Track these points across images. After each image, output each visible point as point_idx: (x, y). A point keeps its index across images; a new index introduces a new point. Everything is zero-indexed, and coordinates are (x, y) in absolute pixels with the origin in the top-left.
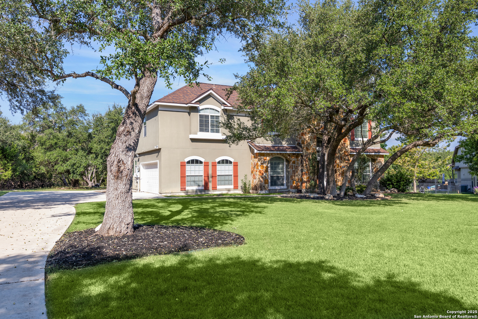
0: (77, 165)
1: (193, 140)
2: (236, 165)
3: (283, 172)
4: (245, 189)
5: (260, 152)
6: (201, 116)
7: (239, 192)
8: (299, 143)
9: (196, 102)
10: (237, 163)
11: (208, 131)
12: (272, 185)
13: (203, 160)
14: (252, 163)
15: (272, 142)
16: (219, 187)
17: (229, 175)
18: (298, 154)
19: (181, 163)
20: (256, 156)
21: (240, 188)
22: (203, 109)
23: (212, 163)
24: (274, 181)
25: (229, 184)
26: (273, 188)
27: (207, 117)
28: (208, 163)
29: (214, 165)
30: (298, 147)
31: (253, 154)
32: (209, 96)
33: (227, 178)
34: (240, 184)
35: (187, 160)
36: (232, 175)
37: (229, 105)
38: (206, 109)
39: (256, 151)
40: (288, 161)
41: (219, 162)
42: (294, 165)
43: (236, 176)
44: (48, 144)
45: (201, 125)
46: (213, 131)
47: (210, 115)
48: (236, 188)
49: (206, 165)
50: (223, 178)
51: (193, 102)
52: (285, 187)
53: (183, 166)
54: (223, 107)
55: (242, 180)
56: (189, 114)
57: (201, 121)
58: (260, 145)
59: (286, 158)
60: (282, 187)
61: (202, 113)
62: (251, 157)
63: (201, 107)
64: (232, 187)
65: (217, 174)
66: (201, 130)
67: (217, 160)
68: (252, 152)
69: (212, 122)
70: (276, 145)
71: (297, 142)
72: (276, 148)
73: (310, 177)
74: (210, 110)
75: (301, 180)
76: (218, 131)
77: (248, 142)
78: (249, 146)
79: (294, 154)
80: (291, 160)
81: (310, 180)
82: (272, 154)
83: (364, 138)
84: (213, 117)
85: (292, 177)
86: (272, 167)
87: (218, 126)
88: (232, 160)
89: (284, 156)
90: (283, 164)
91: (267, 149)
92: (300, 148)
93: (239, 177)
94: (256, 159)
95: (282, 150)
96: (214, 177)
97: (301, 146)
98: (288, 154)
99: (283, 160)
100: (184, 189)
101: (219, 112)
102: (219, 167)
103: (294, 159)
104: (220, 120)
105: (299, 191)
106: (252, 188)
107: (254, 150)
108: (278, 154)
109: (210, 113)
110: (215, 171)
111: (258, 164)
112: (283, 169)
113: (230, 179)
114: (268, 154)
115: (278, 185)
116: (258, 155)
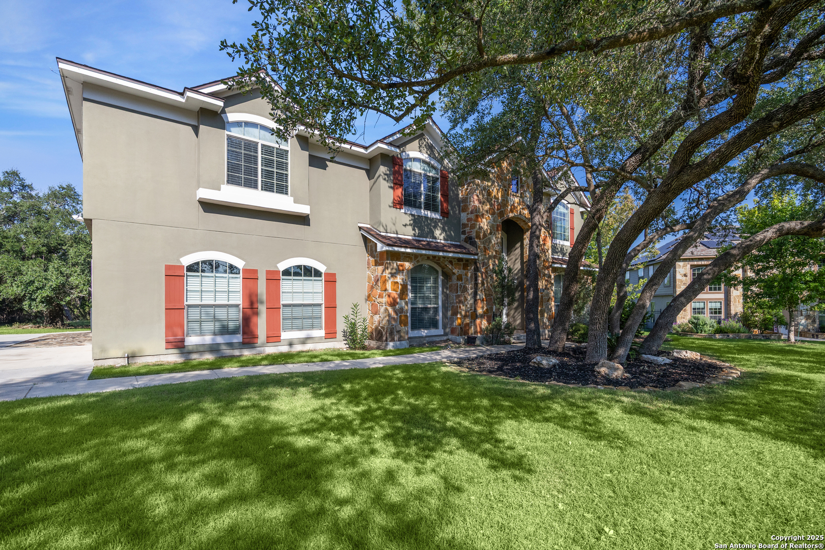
1: (209, 207)
2: (331, 281)
3: (436, 297)
4: (351, 337)
5: (390, 249)
6: (230, 138)
7: (340, 344)
8: (470, 238)
10: (334, 275)
11: (256, 187)
12: (414, 327)
13: (238, 263)
14: (369, 278)
15: (414, 230)
16: (285, 335)
17: (314, 305)
18: (467, 260)
19: (168, 267)
20: (381, 259)
21: (340, 335)
22: (238, 124)
23: (268, 272)
24: (419, 319)
25: (312, 327)
26: (416, 333)
27: (251, 146)
28: (255, 271)
29: (273, 278)
30: (468, 246)
31: (373, 256)
33: (308, 312)
34: (341, 326)
35: (187, 260)
36: (320, 305)
38: (249, 125)
39: (380, 247)
40: (447, 276)
41: (286, 273)
42: (460, 284)
43: (331, 307)
45: (233, 168)
46: (267, 187)
47: (261, 142)
48: (330, 335)
49: (250, 276)
50: (298, 312)
51: (207, 90)
52: (440, 331)
53: (174, 276)
55: (346, 318)
56: (196, 130)
57: (232, 154)
58: (389, 235)
59: (443, 268)
60: (433, 332)
61: (236, 132)
62: (368, 264)
63: (232, 116)
64: (321, 333)
65: (282, 302)
66: (233, 180)
67: (282, 266)
68: (371, 250)
69: (267, 163)
70: (421, 239)
71: (463, 237)
72: (424, 243)
73: (492, 308)
74: (263, 132)
75: (474, 316)
76: (282, 189)
77: (360, 228)
78: (365, 238)
79: (460, 260)
80: (454, 274)
81: (492, 315)
82: (416, 256)
83: (564, 240)
84: (267, 150)
85: (455, 313)
86: (414, 290)
87: (283, 177)
88: (322, 268)
89: (438, 264)
90: (436, 281)
91: (405, 243)
92: (472, 249)
93: (337, 309)
94: (380, 268)
95: (438, 248)
96: (274, 308)
97: (474, 244)
98: (448, 257)
99: (437, 272)
100: (177, 342)
101: (286, 140)
102: (286, 285)
103: (461, 271)
104: (290, 161)
105: (470, 342)
106: (370, 336)
107: (375, 245)
108: (429, 257)
109: (261, 138)
110: (274, 294)
111: (385, 280)
112: (436, 293)
113: (316, 313)
114: (408, 256)
115: (427, 327)
116: (385, 256)
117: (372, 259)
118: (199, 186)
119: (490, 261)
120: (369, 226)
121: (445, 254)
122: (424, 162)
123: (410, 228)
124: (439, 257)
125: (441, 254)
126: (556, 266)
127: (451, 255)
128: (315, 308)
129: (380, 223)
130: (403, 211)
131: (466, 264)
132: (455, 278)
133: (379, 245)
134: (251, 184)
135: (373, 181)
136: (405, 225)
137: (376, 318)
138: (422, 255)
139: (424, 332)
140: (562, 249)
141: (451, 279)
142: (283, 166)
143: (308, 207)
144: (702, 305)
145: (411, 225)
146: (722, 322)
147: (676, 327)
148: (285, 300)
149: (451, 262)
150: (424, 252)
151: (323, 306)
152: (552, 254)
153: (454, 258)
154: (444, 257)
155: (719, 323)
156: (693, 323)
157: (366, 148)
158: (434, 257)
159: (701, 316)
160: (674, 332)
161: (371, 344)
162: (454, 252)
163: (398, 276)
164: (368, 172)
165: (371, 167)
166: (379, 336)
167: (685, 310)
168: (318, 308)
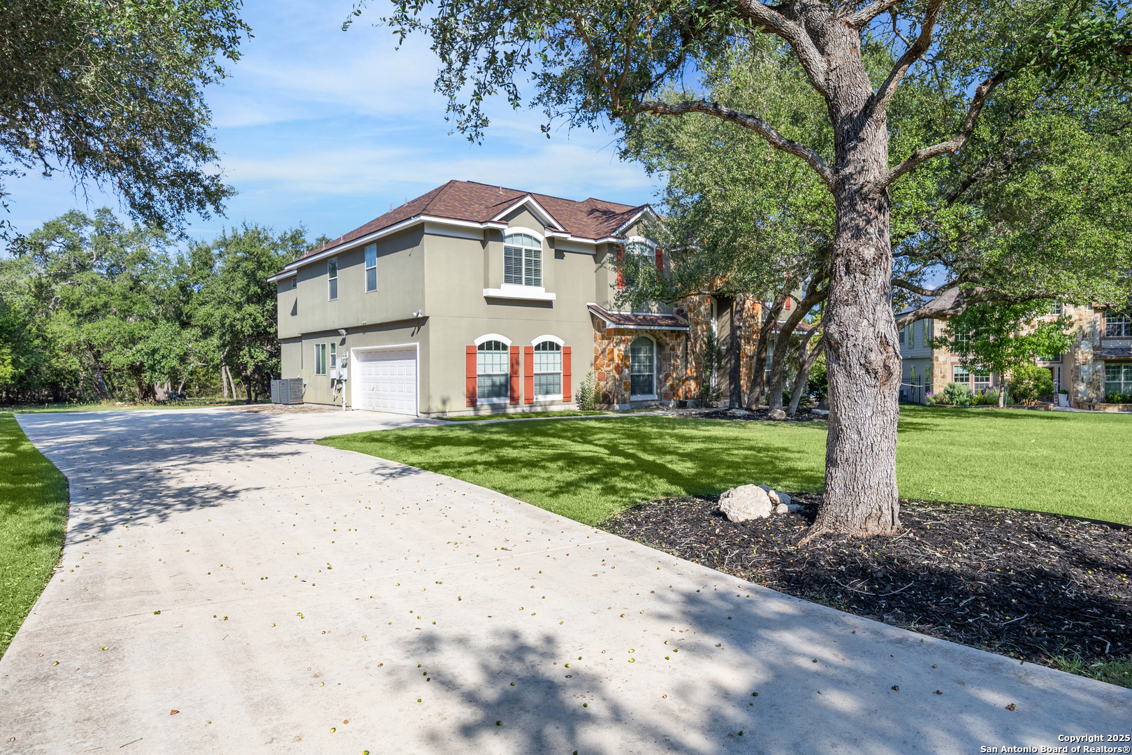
0: (162, 351)
1: (491, 300)
2: (567, 353)
4: (582, 399)
5: (617, 325)
6: (507, 250)
7: (574, 407)
8: (682, 311)
9: (500, 220)
10: (569, 348)
11: (521, 283)
12: (633, 393)
13: (508, 342)
14: (596, 350)
16: (537, 398)
17: (555, 374)
18: (679, 331)
19: (468, 347)
20: (607, 335)
21: (573, 398)
22: (511, 236)
23: (526, 348)
24: (639, 385)
25: (554, 393)
26: (634, 398)
27: (518, 251)
28: (518, 348)
29: (529, 353)
30: (680, 318)
31: (600, 332)
32: (522, 208)
34: (575, 390)
35: (478, 342)
36: (559, 374)
37: (561, 229)
38: (516, 235)
39: (610, 325)
40: (661, 346)
41: (538, 348)
42: (672, 352)
43: (567, 375)
44: (86, 306)
45: (508, 270)
46: (528, 283)
47: (524, 247)
48: (567, 399)
49: (515, 351)
50: (544, 379)
51: (496, 219)
52: (655, 397)
53: (471, 353)
54: (549, 234)
55: (582, 384)
56: (484, 244)
57: (507, 261)
58: (613, 312)
59: (657, 339)
60: (650, 397)
61: (508, 243)
62: (595, 337)
63: (508, 231)
64: (560, 397)
65: (534, 372)
66: (508, 280)
67: (535, 343)
68: (599, 326)
69: (528, 262)
70: (638, 314)
71: (675, 309)
72: (641, 317)
73: (701, 375)
74: (525, 239)
75: (684, 380)
76: (537, 283)
77: (589, 307)
78: (593, 315)
79: (673, 332)
80: (668, 344)
81: (702, 381)
82: (637, 330)
84: (528, 252)
85: (667, 376)
86: (633, 358)
87: (537, 272)
88: (561, 343)
89: (654, 336)
90: (651, 351)
91: (627, 320)
92: (684, 321)
93: (572, 377)
94: (607, 342)
95: (653, 322)
96: (529, 376)
97: (685, 316)
98: (662, 330)
99: (652, 343)
100: (472, 402)
101: (539, 242)
102: (537, 357)
103: (674, 342)
104: (542, 258)
105: (682, 405)
106: (597, 400)
107: (604, 323)
108: (646, 331)
109: (524, 245)
110: (529, 365)
111: (612, 352)
112: (651, 360)
113: (557, 381)
114: (630, 332)
115: (643, 393)
116: (613, 332)
117: (598, 334)
118: (487, 286)
119: (699, 328)
120: (595, 304)
121: (660, 327)
122: (642, 244)
124: (655, 330)
125: (656, 328)
127: (664, 328)
128: (555, 376)
129: (604, 301)
131: (678, 334)
132: (668, 348)
133: (608, 322)
134: (518, 281)
135: (600, 265)
137: (602, 384)
138: (640, 330)
139: (639, 397)
141: (664, 349)
142: (537, 263)
143: (554, 294)
148: (536, 370)
149: (665, 334)
150: (645, 327)
151: (562, 375)
153: (668, 330)
154: (659, 330)
156: (949, 392)
157: (596, 240)
158: (651, 330)
159: (959, 383)
161: (598, 406)
162: (667, 325)
163: (622, 347)
164: (595, 256)
165: (598, 252)
166: (606, 399)
167: (943, 377)
168: (558, 376)
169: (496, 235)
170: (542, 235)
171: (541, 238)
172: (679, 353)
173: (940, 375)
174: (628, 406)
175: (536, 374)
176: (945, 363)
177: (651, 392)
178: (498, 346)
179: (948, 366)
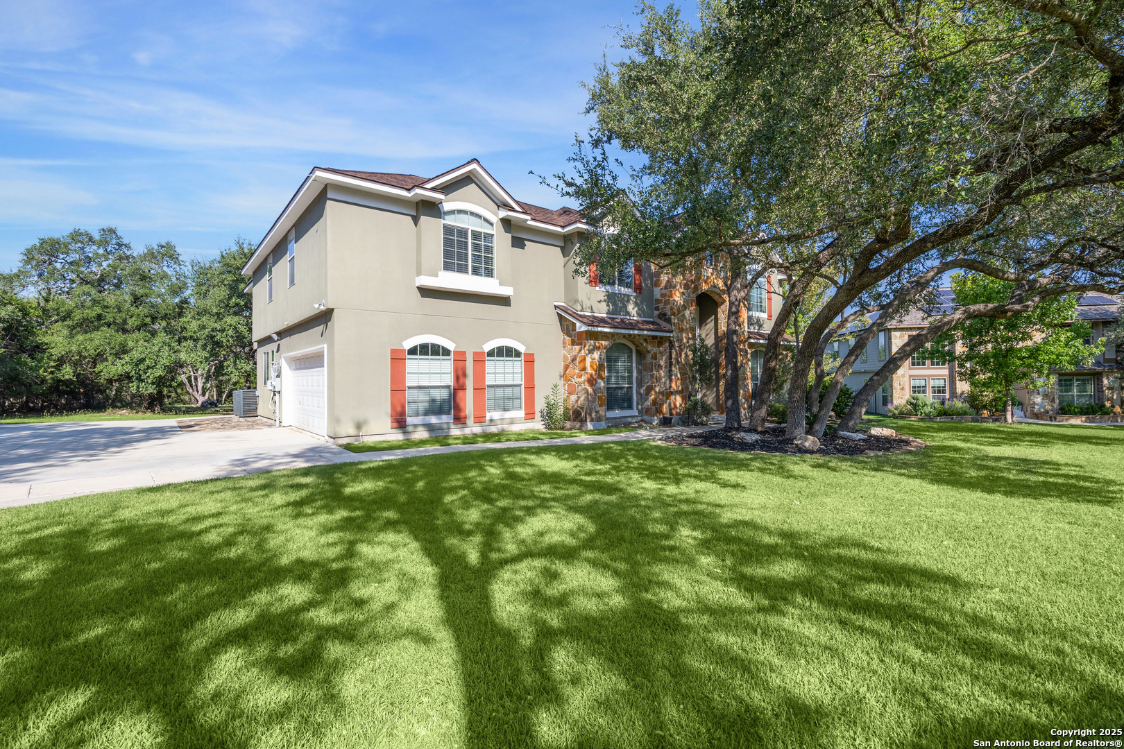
0: (148, 362)
1: (426, 292)
2: (530, 361)
3: (631, 377)
4: (549, 416)
5: (590, 329)
6: (448, 230)
7: (538, 425)
8: (665, 315)
9: (439, 186)
10: (532, 355)
11: (466, 272)
12: (610, 408)
13: (451, 346)
14: (565, 358)
15: (608, 305)
16: (489, 416)
17: (515, 386)
18: (662, 338)
19: (393, 351)
20: (578, 339)
21: (538, 415)
22: (452, 212)
23: (475, 354)
24: (616, 399)
25: (514, 408)
26: (611, 414)
27: (462, 233)
28: (464, 353)
29: (479, 360)
30: (662, 322)
31: (569, 335)
32: (467, 179)
33: (509, 391)
34: (540, 405)
35: (408, 344)
36: (520, 385)
37: (517, 208)
38: (460, 212)
39: (580, 327)
40: (641, 355)
41: (491, 354)
42: (654, 361)
43: (530, 387)
45: (448, 254)
46: (476, 271)
47: (471, 228)
48: (530, 416)
49: (460, 358)
50: (500, 392)
51: (429, 186)
52: (635, 412)
53: (397, 359)
54: (503, 213)
55: (547, 398)
56: (416, 220)
57: (448, 242)
58: (586, 313)
59: (637, 346)
60: (628, 412)
61: (450, 221)
62: (564, 343)
63: (447, 206)
64: (521, 414)
65: (487, 383)
66: (448, 267)
67: (487, 347)
68: (568, 329)
69: (476, 248)
70: (615, 316)
71: (656, 313)
72: (618, 320)
73: (687, 388)
74: (471, 217)
75: (668, 394)
76: (489, 273)
77: (556, 307)
78: (560, 317)
79: (654, 337)
80: (649, 352)
81: (687, 395)
82: (613, 335)
83: (761, 311)
84: (477, 235)
85: (649, 389)
86: (609, 367)
87: (489, 261)
88: (522, 349)
89: (633, 342)
90: (630, 360)
91: (602, 321)
92: (668, 326)
93: (536, 389)
94: (577, 348)
95: (632, 326)
96: (480, 389)
97: (668, 321)
98: (643, 335)
99: (631, 351)
100: (400, 422)
101: (492, 224)
102: (490, 366)
103: (655, 350)
104: (496, 243)
105: (666, 422)
106: (566, 417)
107: (574, 324)
108: (624, 336)
109: (470, 225)
110: (480, 375)
111: (584, 359)
112: (630, 372)
113: (517, 394)
114: (605, 336)
115: (622, 408)
116: (584, 336)
117: (568, 339)
118: (419, 273)
119: (684, 335)
120: (563, 304)
121: (641, 332)
123: (604, 304)
124: (635, 335)
125: (636, 332)
126: (752, 341)
127: (645, 332)
128: (515, 389)
129: (576, 301)
130: (597, 288)
131: (660, 341)
132: (649, 356)
133: (578, 324)
134: (462, 269)
135: (567, 258)
136: (600, 302)
137: (573, 398)
138: (618, 334)
139: (617, 413)
140: (758, 320)
141: (645, 357)
142: (489, 250)
143: (512, 289)
144: (922, 383)
145: (605, 301)
146: (947, 402)
147: (893, 409)
148: (489, 380)
149: (646, 340)
150: (623, 331)
151: (523, 387)
152: (749, 328)
153: (649, 336)
154: (639, 335)
155: (943, 403)
156: (911, 404)
157: (563, 227)
158: (630, 335)
159: (921, 396)
160: (891, 414)
161: (568, 424)
162: (648, 330)
163: (596, 355)
164: (563, 249)
165: (565, 243)
166: (577, 416)
167: (902, 389)
168: (518, 388)
169: (430, 208)
170: (495, 216)
171: (494, 219)
172: (662, 363)
173: (899, 387)
174: (603, 424)
175: (489, 386)
176: (903, 376)
177: (630, 407)
178: (436, 350)
179: (906, 379)
